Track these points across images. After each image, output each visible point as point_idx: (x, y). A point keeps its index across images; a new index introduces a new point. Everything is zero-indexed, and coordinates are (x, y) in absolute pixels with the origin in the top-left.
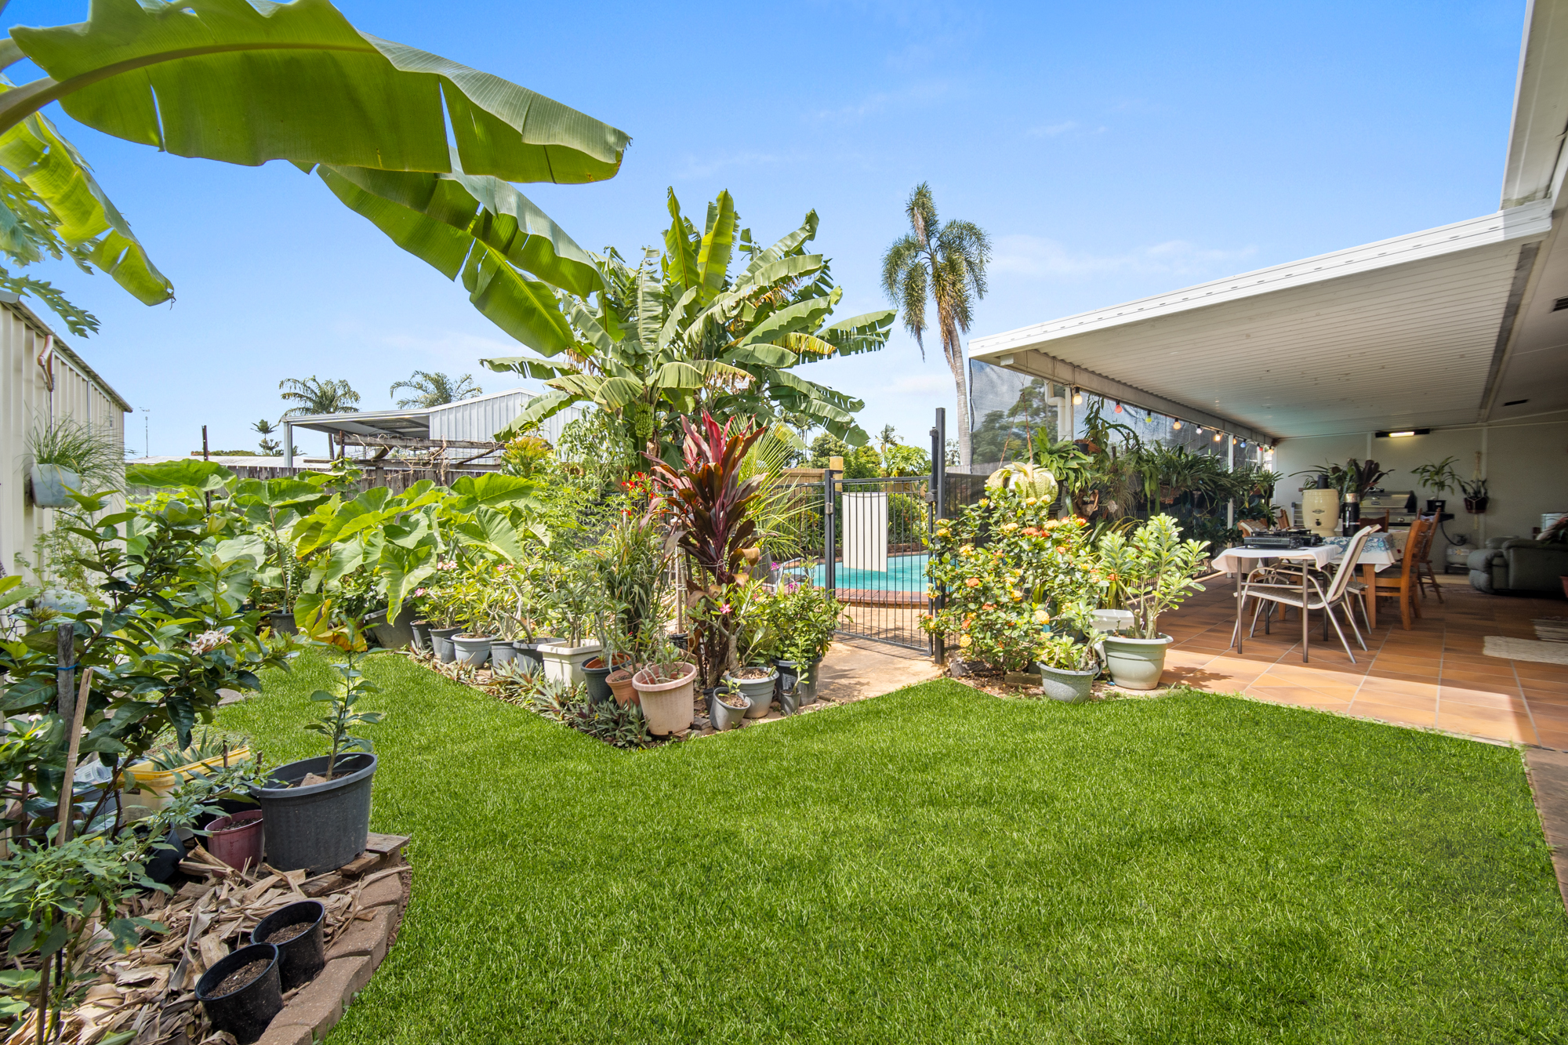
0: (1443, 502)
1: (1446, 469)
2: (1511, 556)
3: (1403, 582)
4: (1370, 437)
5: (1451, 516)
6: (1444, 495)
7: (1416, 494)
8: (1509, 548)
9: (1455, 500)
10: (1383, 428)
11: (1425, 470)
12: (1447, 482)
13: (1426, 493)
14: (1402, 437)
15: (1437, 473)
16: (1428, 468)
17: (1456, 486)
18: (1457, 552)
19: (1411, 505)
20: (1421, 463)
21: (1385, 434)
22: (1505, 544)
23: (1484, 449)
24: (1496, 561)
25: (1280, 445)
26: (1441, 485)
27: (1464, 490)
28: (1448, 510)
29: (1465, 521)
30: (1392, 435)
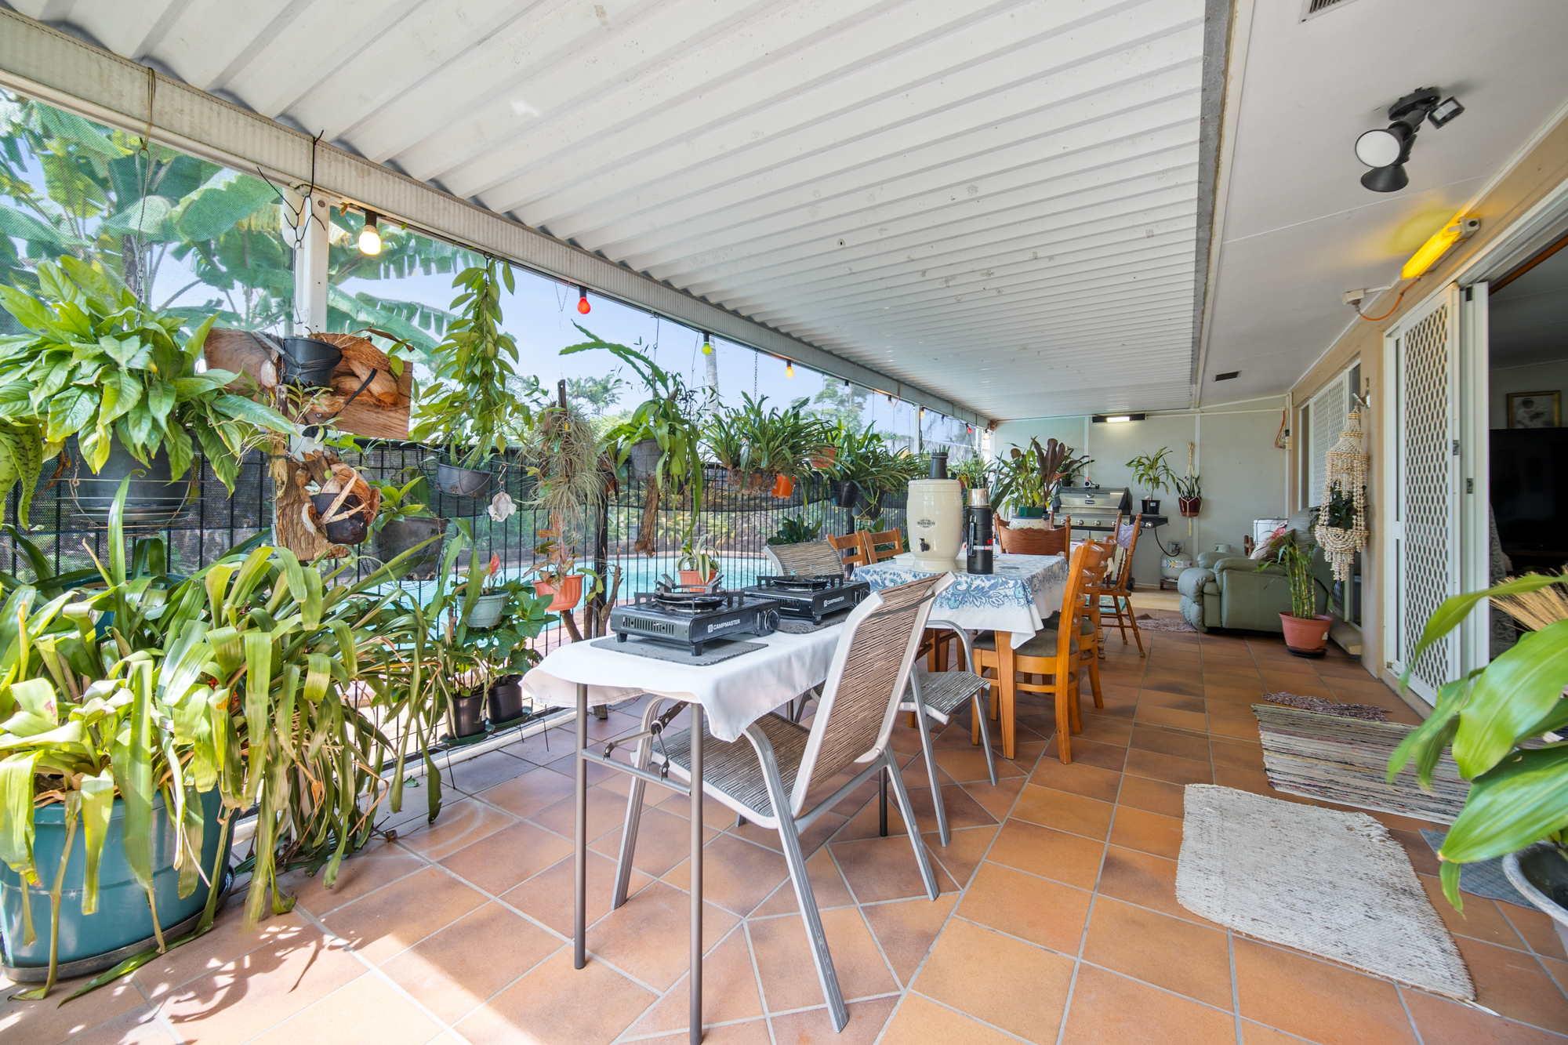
0: (1158, 502)
1: (1160, 462)
2: (1224, 580)
3: (1060, 665)
4: (1088, 420)
5: (1165, 520)
6: (1159, 494)
7: (1131, 491)
8: (1222, 570)
9: (1169, 501)
10: (1101, 412)
11: (1139, 463)
12: (1162, 478)
13: (1142, 491)
14: (1118, 424)
15: (1151, 468)
16: (1143, 460)
17: (1170, 482)
18: (1172, 564)
19: (1126, 505)
20: (1135, 455)
21: (1099, 419)
22: (1218, 564)
23: (1197, 441)
24: (1208, 588)
25: (999, 429)
26: (1156, 481)
27: (1179, 488)
28: (1162, 513)
29: (1179, 526)
30: (1109, 420)
